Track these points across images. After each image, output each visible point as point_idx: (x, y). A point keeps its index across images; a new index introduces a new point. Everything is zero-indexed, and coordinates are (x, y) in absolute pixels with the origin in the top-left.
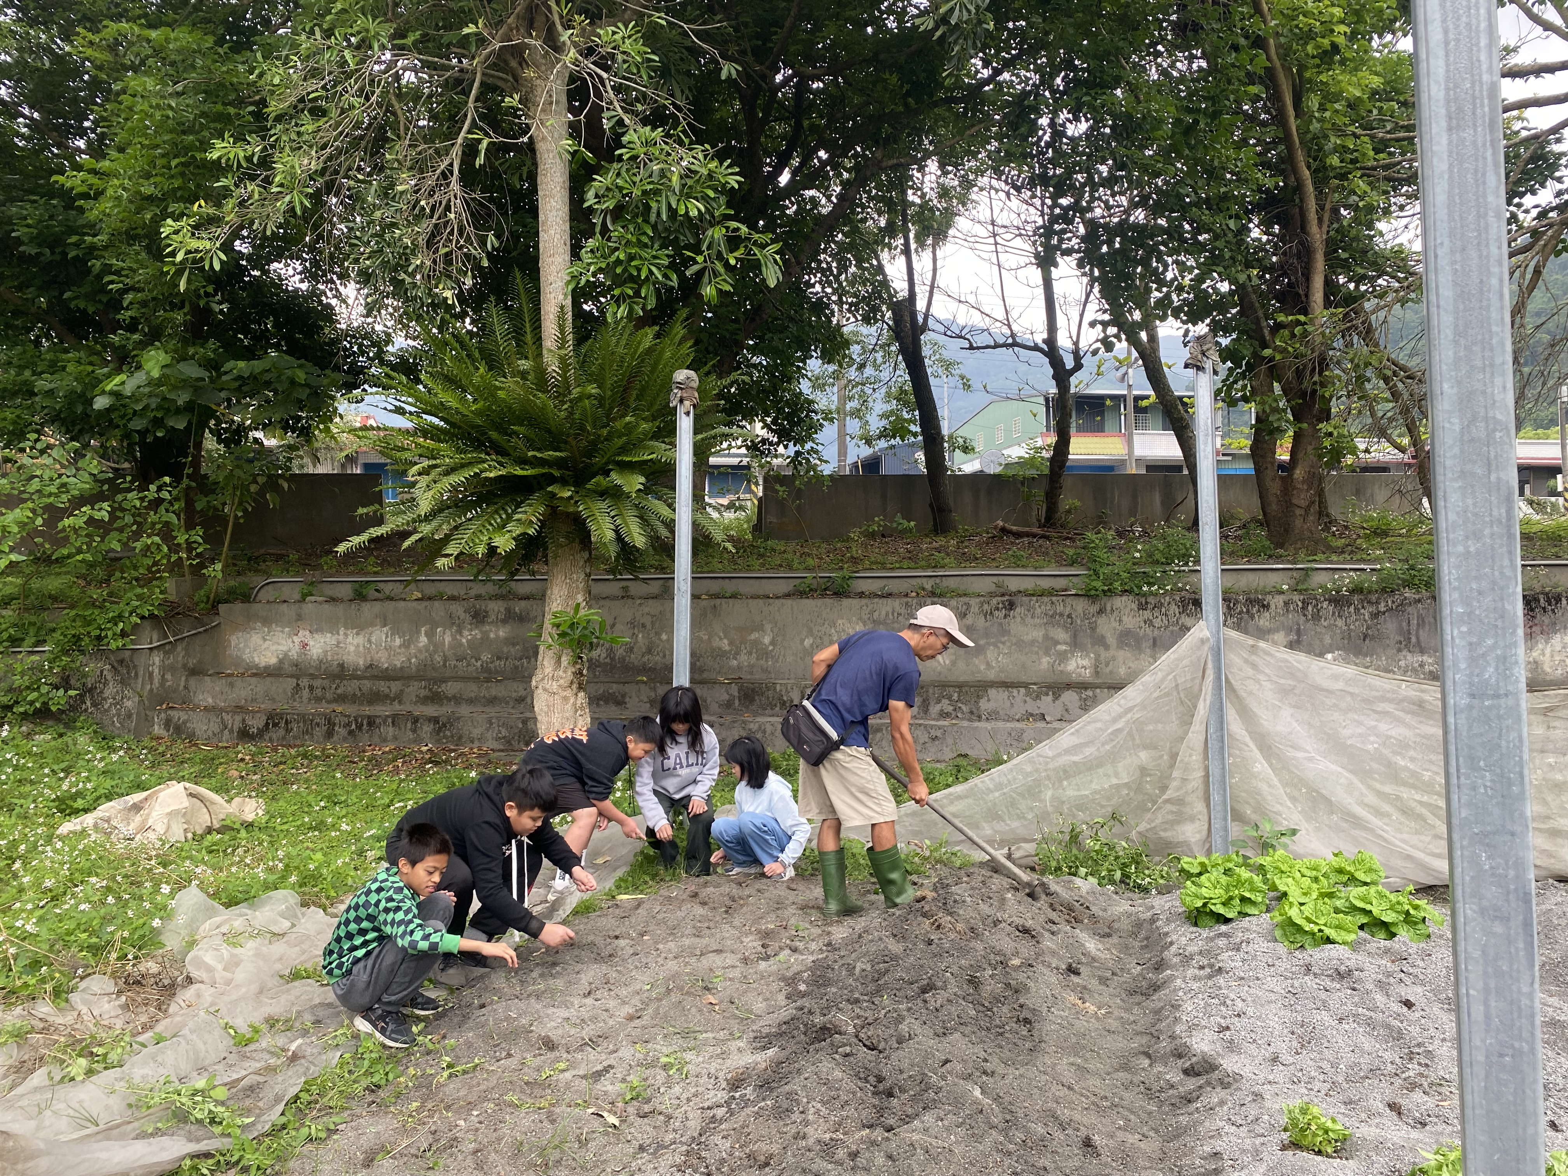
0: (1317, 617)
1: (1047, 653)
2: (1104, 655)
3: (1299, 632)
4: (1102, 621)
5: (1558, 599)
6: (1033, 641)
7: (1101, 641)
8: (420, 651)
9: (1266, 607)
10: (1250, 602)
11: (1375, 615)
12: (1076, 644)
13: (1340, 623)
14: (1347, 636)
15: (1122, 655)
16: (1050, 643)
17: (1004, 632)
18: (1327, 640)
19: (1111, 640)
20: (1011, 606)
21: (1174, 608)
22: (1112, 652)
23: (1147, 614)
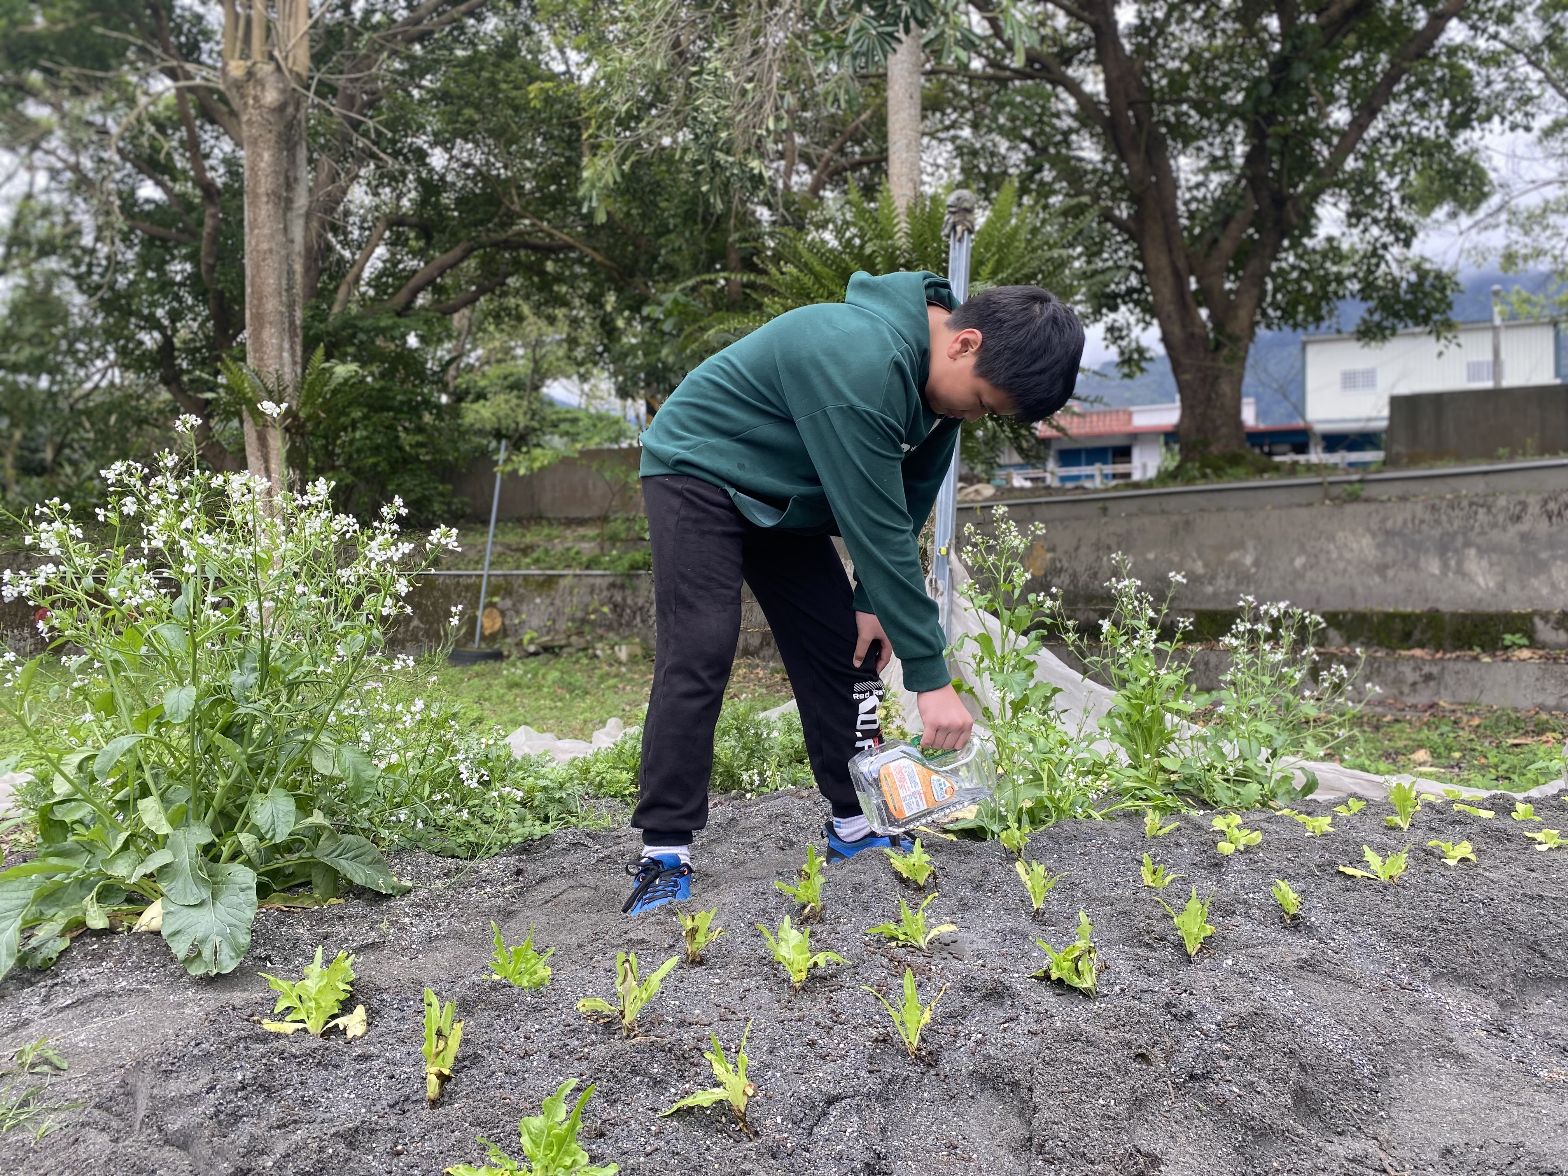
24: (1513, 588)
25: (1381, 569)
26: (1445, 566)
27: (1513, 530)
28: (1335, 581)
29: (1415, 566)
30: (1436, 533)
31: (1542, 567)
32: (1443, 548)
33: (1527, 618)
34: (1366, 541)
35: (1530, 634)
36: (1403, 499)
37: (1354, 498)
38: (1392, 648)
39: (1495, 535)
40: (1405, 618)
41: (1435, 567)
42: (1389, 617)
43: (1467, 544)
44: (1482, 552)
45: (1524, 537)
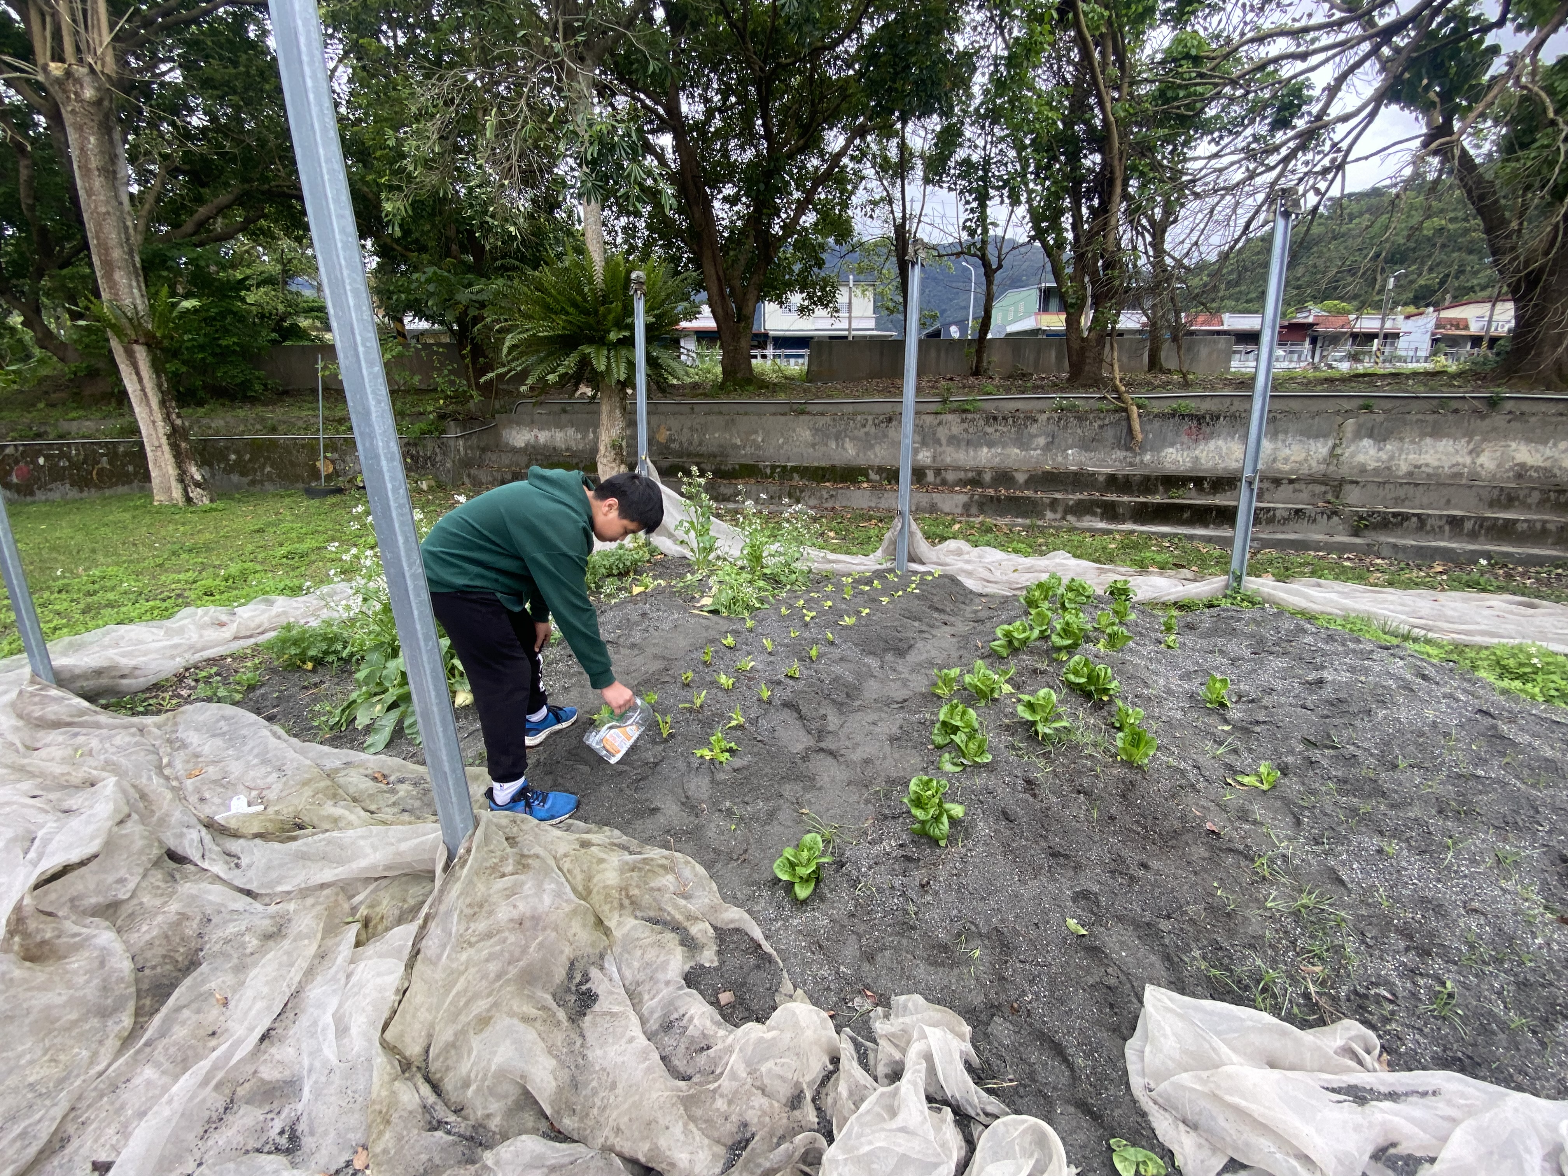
0: (1066, 427)
2: (939, 450)
3: (1053, 437)
4: (940, 429)
5: (1218, 418)
7: (938, 442)
9: (1036, 421)
10: (1027, 418)
11: (1101, 427)
12: (924, 442)
13: (1079, 431)
14: (1082, 439)
15: (950, 450)
17: (885, 436)
18: (1070, 441)
19: (944, 441)
20: (890, 420)
21: (982, 422)
22: (943, 448)
23: (966, 425)
24: (861, 456)
25: (813, 445)
26: (837, 445)
27: (863, 430)
28: (795, 450)
29: (826, 445)
30: (834, 430)
31: (872, 447)
32: (837, 438)
33: (866, 469)
34: (808, 433)
35: (867, 476)
36: (822, 414)
37: (803, 412)
38: (818, 483)
39: (856, 432)
40: (823, 469)
41: (833, 446)
42: (817, 468)
43: (846, 436)
44: (851, 439)
45: (867, 434)
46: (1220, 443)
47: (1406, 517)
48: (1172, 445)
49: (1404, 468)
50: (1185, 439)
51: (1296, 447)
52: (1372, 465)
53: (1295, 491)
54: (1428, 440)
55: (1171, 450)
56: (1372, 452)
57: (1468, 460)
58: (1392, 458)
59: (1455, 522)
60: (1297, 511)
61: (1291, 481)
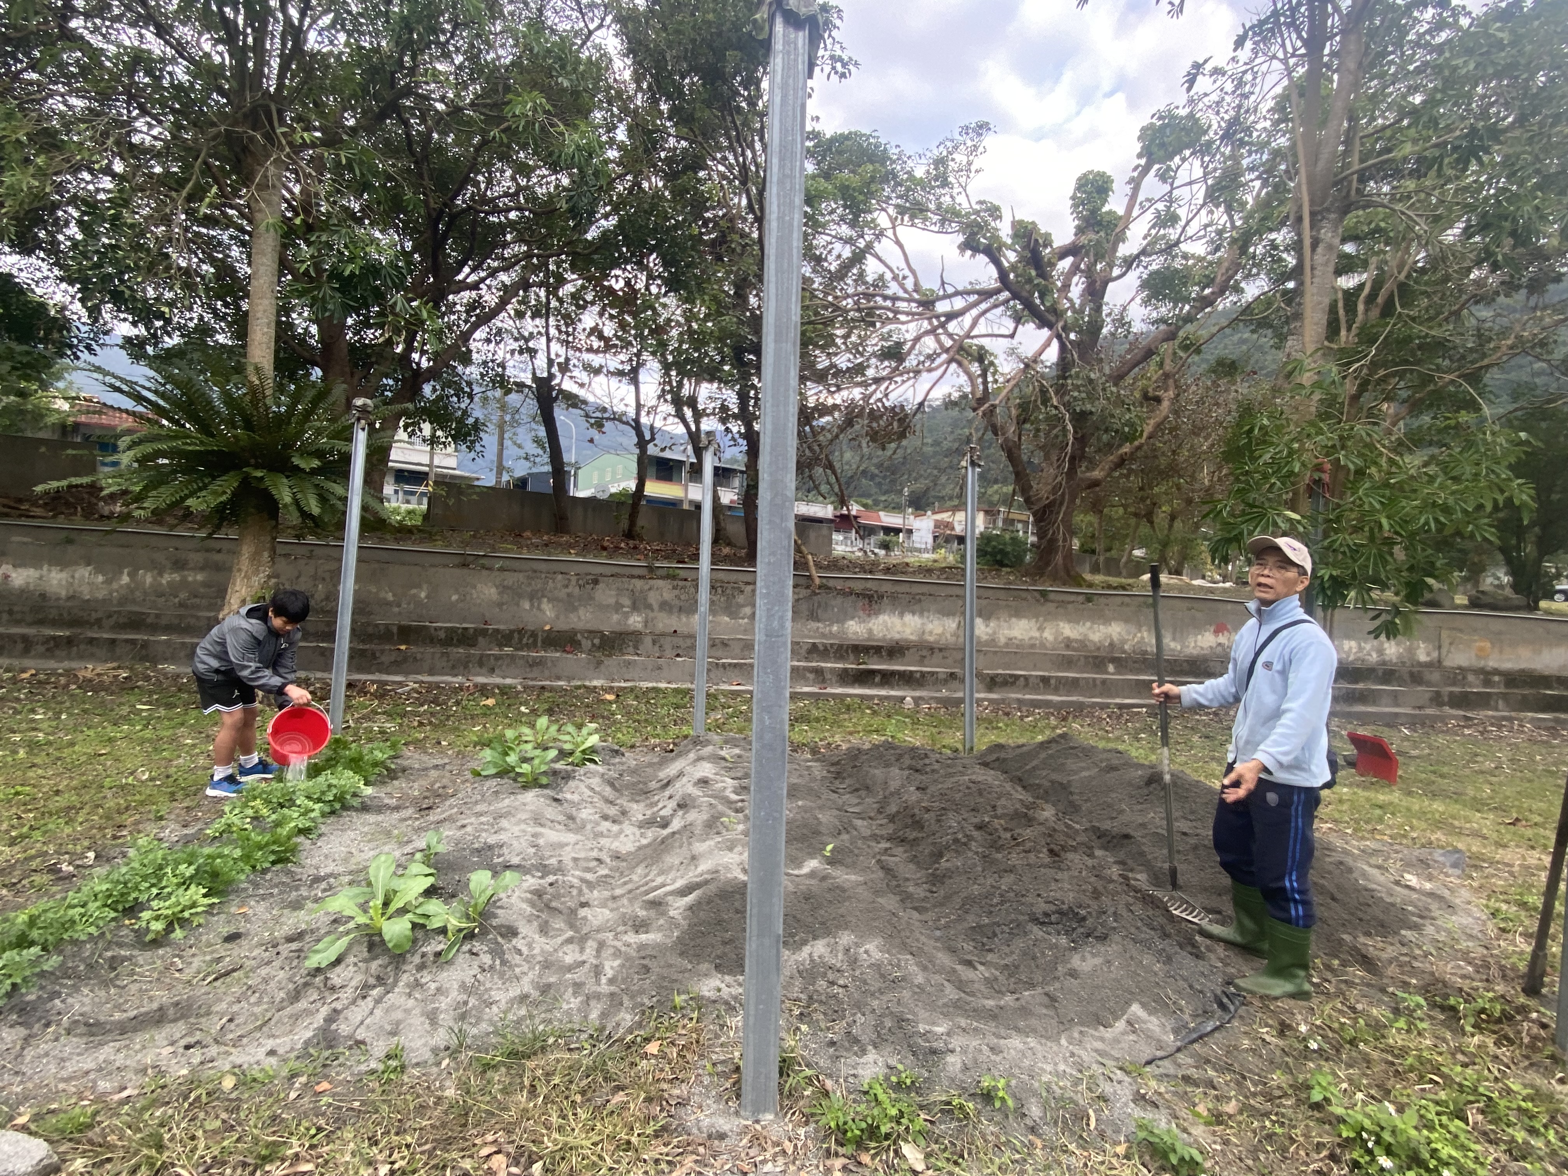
1: (617, 612)
2: (651, 615)
4: (651, 594)
5: (883, 598)
6: (608, 606)
7: (649, 607)
8: (121, 587)
10: (734, 588)
12: (635, 607)
15: (662, 616)
16: (618, 607)
17: (591, 598)
19: (656, 606)
20: (596, 582)
22: (655, 614)
23: (677, 592)
24: (562, 617)
26: (532, 605)
27: (565, 591)
28: (474, 611)
29: (518, 605)
30: (529, 589)
31: (575, 609)
32: (532, 597)
33: (575, 634)
34: (493, 590)
35: (575, 641)
36: (509, 570)
39: (556, 593)
40: (520, 632)
41: (527, 605)
43: (543, 596)
44: (549, 600)
45: (569, 595)
46: (886, 617)
47: (1017, 677)
48: (852, 618)
49: (1003, 640)
50: (861, 613)
51: (936, 622)
52: (985, 638)
53: (944, 658)
54: (1014, 620)
55: (851, 623)
56: (983, 627)
57: (1037, 634)
58: (994, 633)
59: (1045, 680)
60: (952, 674)
61: (941, 650)
